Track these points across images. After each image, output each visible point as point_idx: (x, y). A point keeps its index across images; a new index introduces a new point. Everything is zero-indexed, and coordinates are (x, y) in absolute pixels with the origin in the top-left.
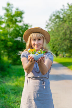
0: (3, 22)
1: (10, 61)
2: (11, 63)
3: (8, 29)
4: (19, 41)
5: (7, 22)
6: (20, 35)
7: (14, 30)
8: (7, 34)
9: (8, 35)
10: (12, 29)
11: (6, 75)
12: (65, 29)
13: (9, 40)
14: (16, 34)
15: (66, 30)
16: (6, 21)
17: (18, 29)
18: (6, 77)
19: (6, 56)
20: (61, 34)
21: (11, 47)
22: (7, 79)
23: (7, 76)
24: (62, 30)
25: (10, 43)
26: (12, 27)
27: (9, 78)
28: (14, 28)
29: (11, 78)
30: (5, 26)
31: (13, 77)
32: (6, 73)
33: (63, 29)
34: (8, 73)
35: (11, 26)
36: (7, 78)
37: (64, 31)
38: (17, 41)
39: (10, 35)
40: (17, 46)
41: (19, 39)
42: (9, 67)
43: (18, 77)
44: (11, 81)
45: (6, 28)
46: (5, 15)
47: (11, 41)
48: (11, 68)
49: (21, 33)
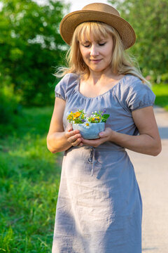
1: (19, 98)
2: (21, 102)
3: (12, 17)
4: (38, 45)
6: (41, 29)
7: (25, 17)
8: (8, 30)
10: (21, 15)
11: (10, 133)
12: (157, 10)
13: (13, 44)
14: (30, 27)
15: (158, 13)
17: (36, 14)
18: (10, 138)
19: (8, 86)
20: (147, 23)
21: (19, 62)
22: (13, 142)
23: (12, 135)
25: (16, 53)
26: (21, 10)
27: (18, 140)
28: (25, 12)
29: (21, 139)
31: (28, 137)
32: (10, 127)
33: (153, 11)
34: (16, 127)
35: (17, 6)
36: (13, 139)
37: (154, 16)
38: (35, 45)
39: (17, 32)
40: (34, 59)
41: (39, 39)
42: (16, 112)
43: (38, 136)
44: (22, 145)
45: (6, 14)
47: (18, 46)
48: (22, 116)
49: (45, 24)
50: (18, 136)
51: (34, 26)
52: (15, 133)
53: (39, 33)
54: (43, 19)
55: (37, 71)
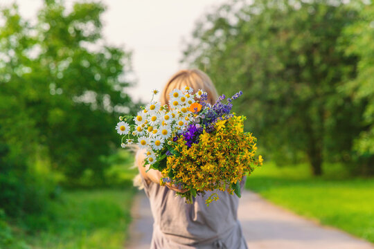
0: (34, 41)
2: (61, 183)
3: (53, 66)
5: (46, 40)
8: (46, 82)
9: (52, 86)
12: (248, 62)
15: (250, 67)
17: (85, 63)
18: (43, 234)
20: (234, 80)
21: (61, 127)
23: (46, 230)
24: (236, 68)
25: (56, 115)
28: (70, 61)
30: (41, 56)
32: (44, 218)
33: (242, 63)
34: (52, 218)
35: (60, 52)
37: (243, 70)
38: (83, 104)
39: (58, 86)
42: (52, 196)
46: (39, 17)
47: (60, 105)
49: (98, 77)
55: (84, 141)
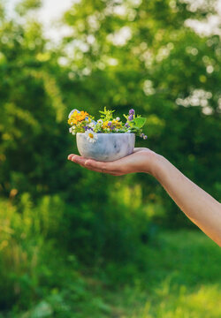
1: (150, 211)
4: (197, 110)
7: (172, 56)
10: (164, 53)
11: (129, 280)
13: (147, 107)
14: (181, 74)
16: (132, 15)
22: (132, 299)
26: (164, 43)
27: (143, 295)
29: (150, 293)
31: (164, 290)
36: (133, 293)
40: (187, 136)
41: (197, 99)
43: (183, 289)
45: (135, 49)
48: (158, 246)
50: (143, 288)
51: (188, 73)
52: (137, 282)
53: (198, 86)
54: (206, 60)
